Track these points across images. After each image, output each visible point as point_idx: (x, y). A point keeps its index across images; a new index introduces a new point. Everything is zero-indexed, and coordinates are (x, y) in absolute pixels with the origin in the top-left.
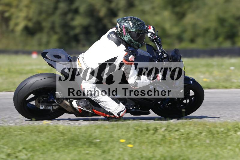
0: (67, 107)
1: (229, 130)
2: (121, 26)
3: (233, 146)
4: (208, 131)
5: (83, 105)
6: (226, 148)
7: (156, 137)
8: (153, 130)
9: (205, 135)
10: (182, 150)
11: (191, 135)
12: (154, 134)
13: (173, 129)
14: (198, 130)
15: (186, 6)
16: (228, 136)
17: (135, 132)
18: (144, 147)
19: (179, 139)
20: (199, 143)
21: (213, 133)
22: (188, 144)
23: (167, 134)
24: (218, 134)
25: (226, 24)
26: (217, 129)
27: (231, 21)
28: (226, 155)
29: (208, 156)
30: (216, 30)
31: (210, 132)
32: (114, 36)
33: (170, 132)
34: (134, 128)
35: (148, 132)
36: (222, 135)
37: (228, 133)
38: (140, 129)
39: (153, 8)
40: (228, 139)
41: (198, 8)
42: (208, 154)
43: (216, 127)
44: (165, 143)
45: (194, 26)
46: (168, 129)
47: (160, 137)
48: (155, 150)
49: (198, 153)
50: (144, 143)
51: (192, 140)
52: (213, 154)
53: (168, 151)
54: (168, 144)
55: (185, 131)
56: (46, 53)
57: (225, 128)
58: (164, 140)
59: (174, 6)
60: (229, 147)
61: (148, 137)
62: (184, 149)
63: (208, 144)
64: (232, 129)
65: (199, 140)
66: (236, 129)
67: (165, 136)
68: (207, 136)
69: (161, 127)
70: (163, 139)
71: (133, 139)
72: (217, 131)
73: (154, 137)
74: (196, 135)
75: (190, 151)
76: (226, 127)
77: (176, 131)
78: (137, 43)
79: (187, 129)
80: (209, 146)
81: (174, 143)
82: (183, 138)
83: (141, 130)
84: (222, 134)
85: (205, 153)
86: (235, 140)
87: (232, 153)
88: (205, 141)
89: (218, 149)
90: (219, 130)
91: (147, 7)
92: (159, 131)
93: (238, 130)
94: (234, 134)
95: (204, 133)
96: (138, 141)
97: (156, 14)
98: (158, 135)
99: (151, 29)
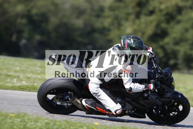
0: (78, 104)
2: (124, 42)
5: (89, 103)
99: (150, 49)
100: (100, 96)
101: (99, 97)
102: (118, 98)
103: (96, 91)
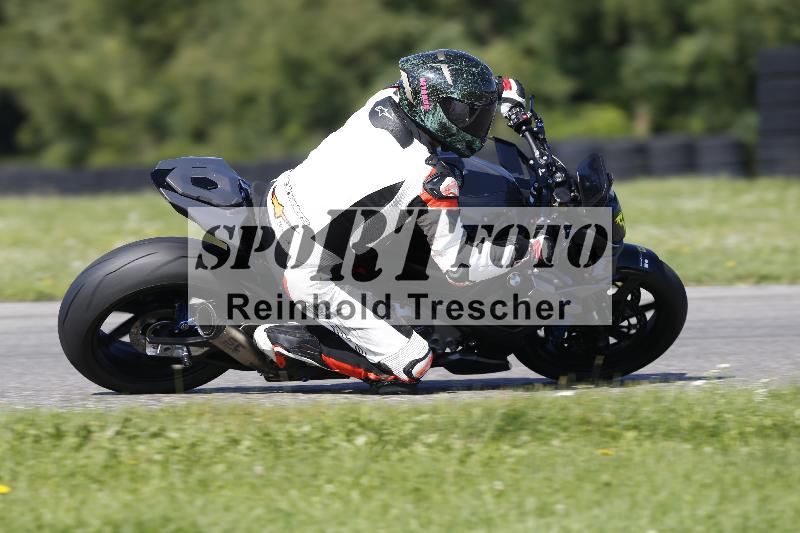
0: (235, 349)
1: (327, 431)
2: (413, 79)
3: (342, 483)
4: (258, 434)
5: (289, 341)
6: (318, 490)
7: (88, 457)
8: (77, 434)
9: (249, 448)
10: (173, 499)
11: (202, 449)
12: (78, 448)
13: (143, 430)
14: (227, 431)
15: (176, 21)
16: (325, 449)
17: (16, 443)
18: (45, 492)
19: (165, 464)
20: (230, 476)
21: (276, 441)
22: (193, 479)
23: (124, 448)
24: (292, 443)
25: (310, 80)
26: (289, 427)
27: (327, 69)
28: (318, 513)
29: (258, 519)
30: (276, 99)
31: (267, 438)
32: (389, 114)
33: (133, 441)
34: (13, 430)
35: (57, 443)
36: (305, 448)
37: (325, 439)
38: (32, 432)
39: (66, 27)
40: (326, 461)
41: (215, 25)
42: (259, 511)
43: (285, 421)
44: (116, 476)
45: (205, 85)
46: (125, 430)
47: (100, 457)
48: (83, 502)
49: (227, 509)
50: (46, 478)
51: (208, 465)
52: (279, 510)
53: (126, 506)
54: (125, 480)
55: (182, 438)
56: (167, 172)
57: (316, 424)
58: (112, 467)
59: (137, 19)
60: (329, 488)
61: (61, 459)
62: (182, 496)
63: (261, 476)
64: (337, 428)
65: (231, 466)
66: (352, 426)
67: (118, 453)
68: (254, 451)
69: (103, 424)
70: (111, 463)
71: (9, 464)
72: (290, 435)
73: (81, 458)
74: (220, 450)
75: (199, 501)
76: (318, 420)
77: (155, 435)
78: (469, 137)
79: (190, 431)
80: (264, 486)
81: (145, 478)
82: (176, 458)
83: (35, 436)
84: (306, 442)
85: (251, 509)
86: (349, 464)
87: (337, 505)
88: (249, 468)
89: (294, 493)
90: (295, 431)
91: (46, 24)
92: (95, 436)
93: (359, 430)
94: (345, 444)
95: (246, 443)
96: (29, 472)
97: (77, 46)
98: (92, 452)
99: (510, 89)
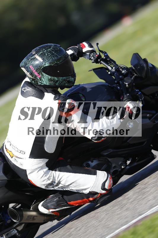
0: (34, 219)
2: (27, 69)
99: (85, 47)
100: (60, 183)
101: (60, 185)
102: (90, 162)
103: (49, 179)
